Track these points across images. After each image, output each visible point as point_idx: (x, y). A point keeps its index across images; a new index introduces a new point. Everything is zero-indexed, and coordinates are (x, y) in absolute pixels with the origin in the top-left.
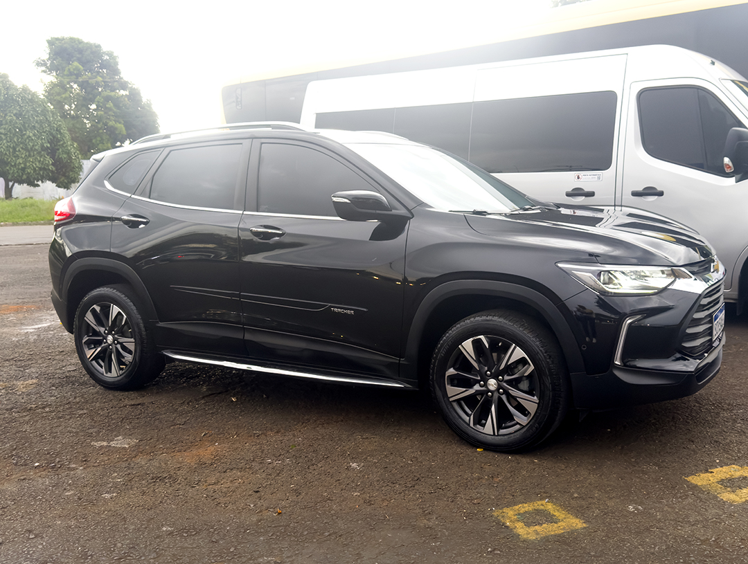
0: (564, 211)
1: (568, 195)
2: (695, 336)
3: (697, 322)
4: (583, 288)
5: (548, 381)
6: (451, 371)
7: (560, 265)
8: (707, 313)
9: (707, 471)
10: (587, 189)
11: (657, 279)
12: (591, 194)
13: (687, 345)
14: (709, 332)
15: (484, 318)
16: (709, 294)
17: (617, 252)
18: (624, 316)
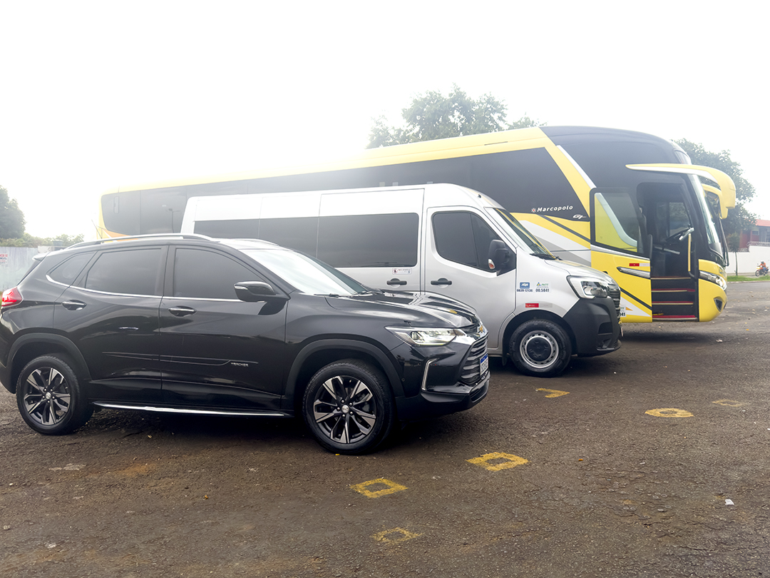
0: (387, 294)
1: (389, 283)
2: (469, 372)
3: (470, 363)
4: (401, 342)
5: (381, 404)
6: (318, 402)
7: (387, 328)
8: (475, 357)
9: (479, 456)
10: (401, 280)
11: (445, 336)
12: (404, 283)
13: (464, 377)
14: (478, 369)
15: (340, 364)
16: (476, 346)
17: (422, 320)
18: (426, 359)
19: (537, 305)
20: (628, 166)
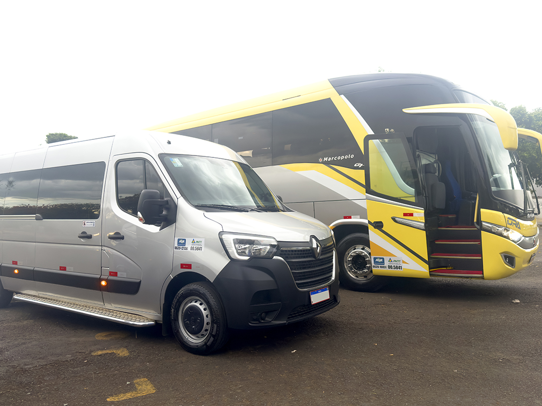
10: (88, 233)
12: (90, 237)
19: (189, 266)
20: (405, 110)
